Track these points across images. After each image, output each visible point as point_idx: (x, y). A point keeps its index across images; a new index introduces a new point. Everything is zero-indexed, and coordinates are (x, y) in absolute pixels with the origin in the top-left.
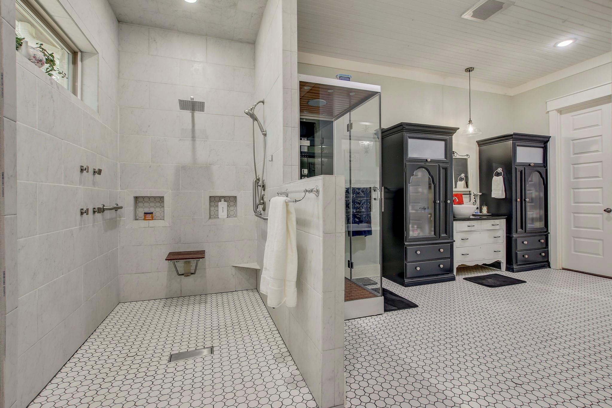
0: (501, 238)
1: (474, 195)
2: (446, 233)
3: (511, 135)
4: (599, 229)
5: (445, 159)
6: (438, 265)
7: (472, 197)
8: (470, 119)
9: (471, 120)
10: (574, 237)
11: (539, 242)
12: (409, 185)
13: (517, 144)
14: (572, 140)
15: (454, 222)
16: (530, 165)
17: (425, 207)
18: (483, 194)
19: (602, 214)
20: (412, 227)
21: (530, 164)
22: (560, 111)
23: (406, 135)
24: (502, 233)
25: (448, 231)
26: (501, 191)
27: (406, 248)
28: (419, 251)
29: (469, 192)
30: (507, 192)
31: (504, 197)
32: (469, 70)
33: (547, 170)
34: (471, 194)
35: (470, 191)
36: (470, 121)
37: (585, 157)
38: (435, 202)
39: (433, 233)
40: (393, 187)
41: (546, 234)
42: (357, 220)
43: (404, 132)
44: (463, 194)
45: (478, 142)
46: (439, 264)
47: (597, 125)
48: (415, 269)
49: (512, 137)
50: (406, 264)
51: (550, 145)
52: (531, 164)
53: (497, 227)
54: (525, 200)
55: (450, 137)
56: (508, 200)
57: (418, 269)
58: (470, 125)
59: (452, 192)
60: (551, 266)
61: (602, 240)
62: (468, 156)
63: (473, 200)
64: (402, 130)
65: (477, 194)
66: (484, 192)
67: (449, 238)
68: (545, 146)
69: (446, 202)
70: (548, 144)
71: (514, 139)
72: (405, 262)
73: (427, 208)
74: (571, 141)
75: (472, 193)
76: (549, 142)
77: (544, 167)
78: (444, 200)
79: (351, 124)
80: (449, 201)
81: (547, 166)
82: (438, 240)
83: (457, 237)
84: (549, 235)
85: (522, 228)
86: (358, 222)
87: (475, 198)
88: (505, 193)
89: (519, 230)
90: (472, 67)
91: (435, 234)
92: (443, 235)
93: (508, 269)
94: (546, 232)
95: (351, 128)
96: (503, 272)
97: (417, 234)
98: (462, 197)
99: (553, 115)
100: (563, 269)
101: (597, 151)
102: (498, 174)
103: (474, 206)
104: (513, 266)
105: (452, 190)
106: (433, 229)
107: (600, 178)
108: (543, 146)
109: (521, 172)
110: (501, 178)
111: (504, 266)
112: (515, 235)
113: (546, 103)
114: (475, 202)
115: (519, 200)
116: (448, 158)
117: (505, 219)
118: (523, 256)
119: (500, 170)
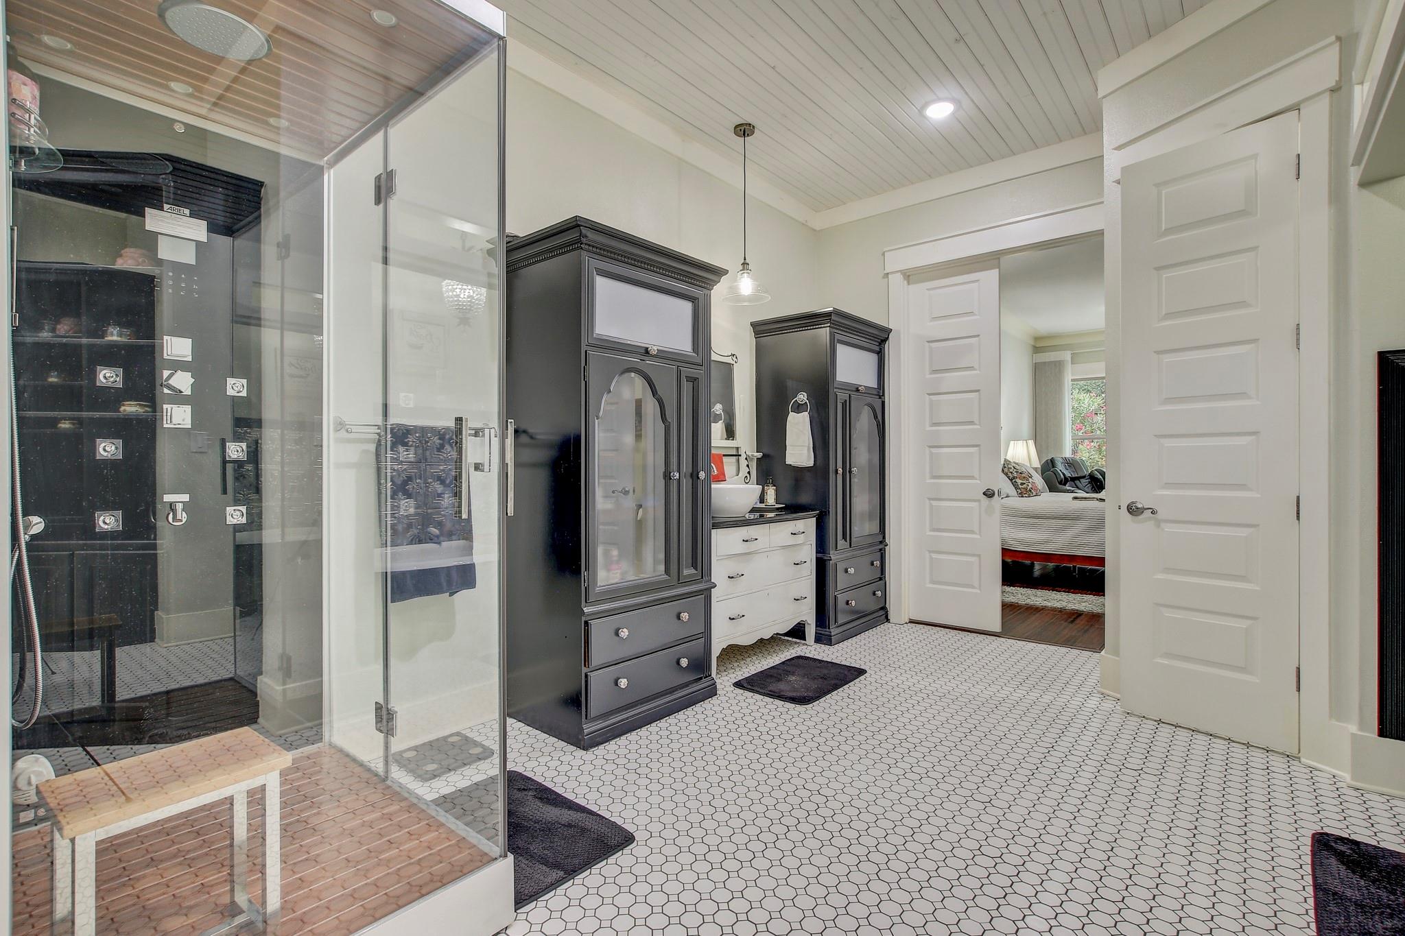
0: (808, 562)
1: (746, 459)
2: (694, 565)
3: (829, 314)
4: (972, 532)
5: (694, 354)
6: (675, 660)
7: (743, 463)
8: (745, 259)
9: (747, 261)
10: (930, 552)
11: (872, 567)
12: (597, 421)
13: (837, 337)
14: (928, 342)
15: (713, 531)
16: (857, 390)
17: (627, 489)
18: (764, 456)
19: (979, 501)
20: (607, 553)
21: (858, 388)
22: (910, 276)
23: (590, 262)
24: (809, 553)
25: (700, 557)
26: (806, 448)
27: (586, 623)
28: (625, 630)
29: (735, 450)
30: (817, 452)
31: (811, 463)
32: (743, 129)
33: (883, 403)
34: (740, 455)
35: (737, 448)
36: (745, 264)
37: (951, 380)
38: (667, 476)
39: (662, 568)
40: (548, 428)
41: (881, 547)
42: (435, 531)
43: (584, 253)
44: (724, 455)
45: (754, 325)
46: (677, 657)
47: (972, 313)
48: (613, 684)
49: (830, 319)
50: (586, 676)
51: (890, 348)
52: (860, 388)
53: (801, 538)
54: (850, 472)
55: (706, 291)
56: (820, 470)
57: (623, 683)
58: (745, 275)
59: (710, 450)
60: (891, 617)
61: (979, 556)
62: (734, 359)
63: (744, 470)
64: (576, 245)
65: (752, 455)
66: (767, 451)
67: (702, 578)
68: (881, 349)
69: (694, 476)
70: (886, 346)
71: (835, 326)
72: (584, 670)
73: (631, 491)
74: (927, 344)
75: (742, 452)
76: (887, 342)
77: (878, 397)
78: (690, 470)
79: (390, 175)
80: (702, 475)
81: (883, 395)
82: (676, 588)
83: (719, 572)
84: (887, 548)
85: (844, 537)
86: (438, 537)
87: (748, 466)
88: (813, 453)
89: (841, 543)
90: (750, 124)
91: (667, 571)
92: (688, 572)
93: (818, 639)
94: (881, 542)
95: (390, 190)
96: (810, 649)
97: (618, 574)
98: (722, 462)
99: (896, 280)
100: (912, 622)
101: (971, 368)
102: (799, 408)
103: (747, 485)
104: (829, 628)
105: (710, 445)
106: (662, 556)
107: (975, 424)
108: (877, 349)
109: (844, 404)
110: (804, 418)
111: (811, 631)
112: (834, 556)
113: (883, 254)
114: (748, 476)
115: (840, 471)
116: (700, 353)
117: (815, 516)
118: (847, 603)
119: (802, 397)
